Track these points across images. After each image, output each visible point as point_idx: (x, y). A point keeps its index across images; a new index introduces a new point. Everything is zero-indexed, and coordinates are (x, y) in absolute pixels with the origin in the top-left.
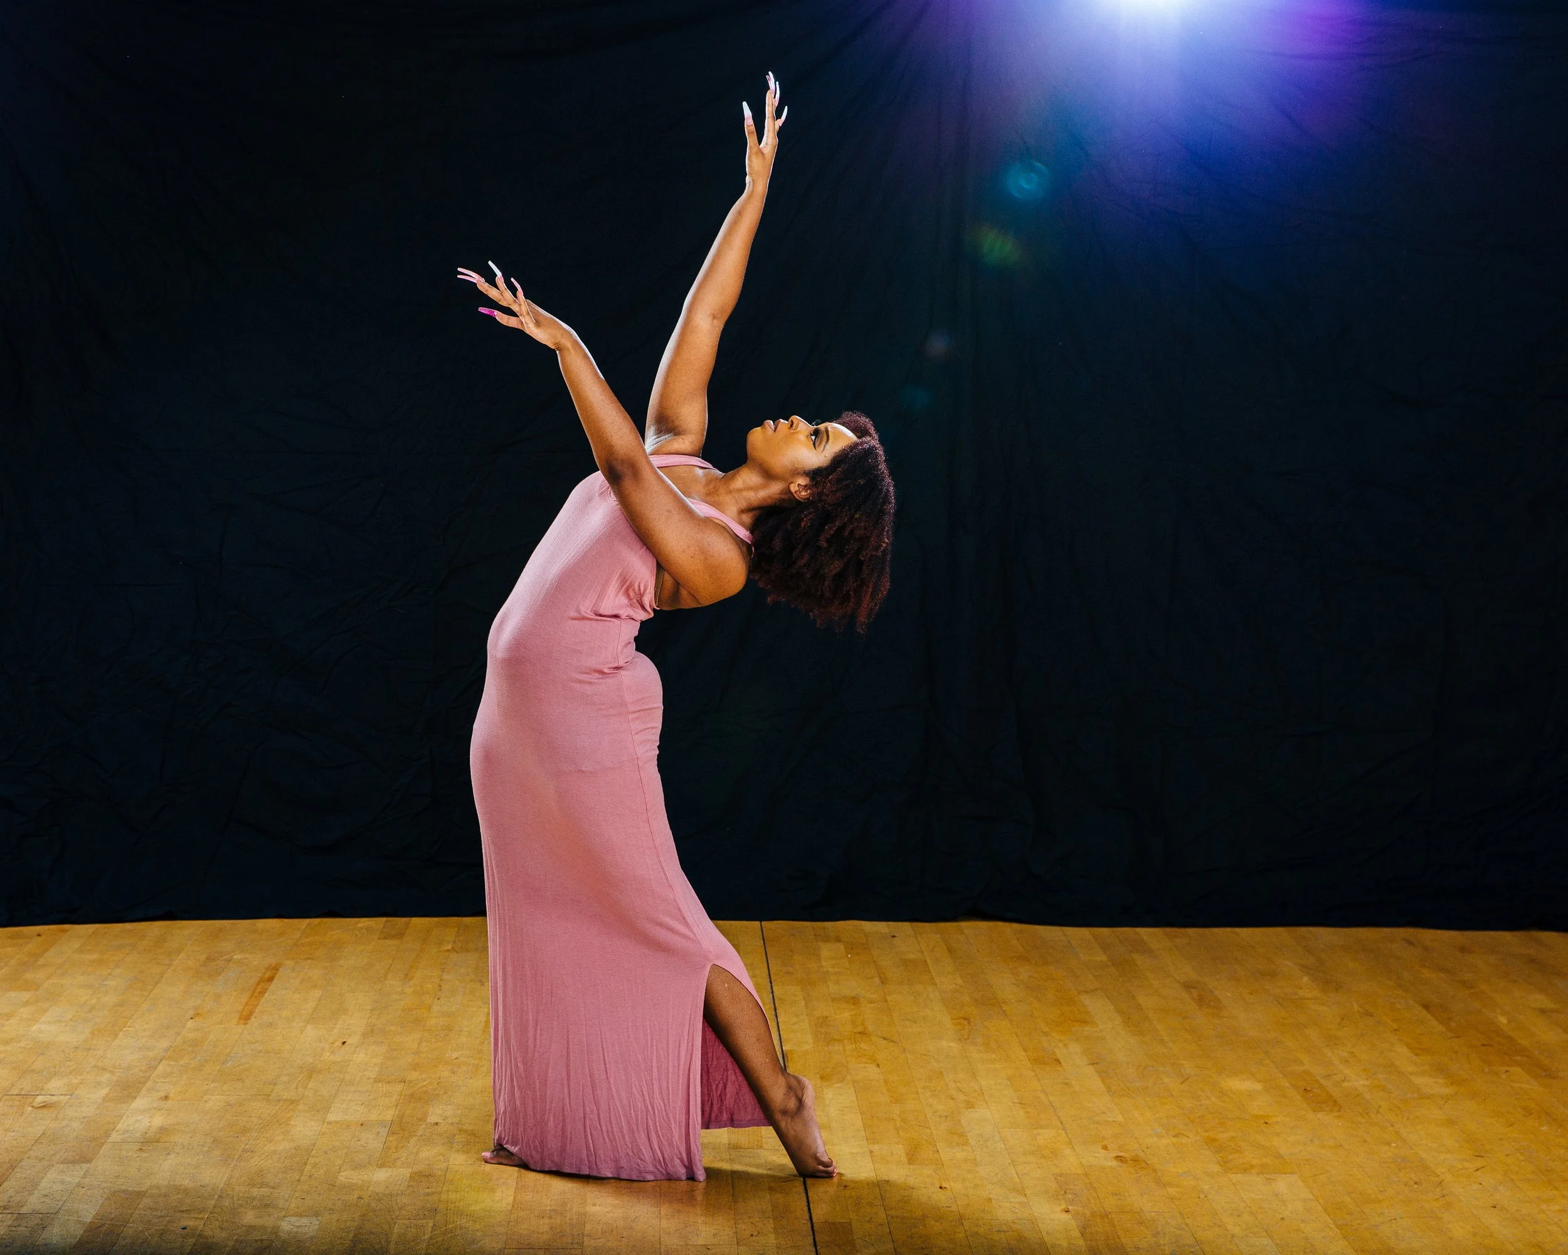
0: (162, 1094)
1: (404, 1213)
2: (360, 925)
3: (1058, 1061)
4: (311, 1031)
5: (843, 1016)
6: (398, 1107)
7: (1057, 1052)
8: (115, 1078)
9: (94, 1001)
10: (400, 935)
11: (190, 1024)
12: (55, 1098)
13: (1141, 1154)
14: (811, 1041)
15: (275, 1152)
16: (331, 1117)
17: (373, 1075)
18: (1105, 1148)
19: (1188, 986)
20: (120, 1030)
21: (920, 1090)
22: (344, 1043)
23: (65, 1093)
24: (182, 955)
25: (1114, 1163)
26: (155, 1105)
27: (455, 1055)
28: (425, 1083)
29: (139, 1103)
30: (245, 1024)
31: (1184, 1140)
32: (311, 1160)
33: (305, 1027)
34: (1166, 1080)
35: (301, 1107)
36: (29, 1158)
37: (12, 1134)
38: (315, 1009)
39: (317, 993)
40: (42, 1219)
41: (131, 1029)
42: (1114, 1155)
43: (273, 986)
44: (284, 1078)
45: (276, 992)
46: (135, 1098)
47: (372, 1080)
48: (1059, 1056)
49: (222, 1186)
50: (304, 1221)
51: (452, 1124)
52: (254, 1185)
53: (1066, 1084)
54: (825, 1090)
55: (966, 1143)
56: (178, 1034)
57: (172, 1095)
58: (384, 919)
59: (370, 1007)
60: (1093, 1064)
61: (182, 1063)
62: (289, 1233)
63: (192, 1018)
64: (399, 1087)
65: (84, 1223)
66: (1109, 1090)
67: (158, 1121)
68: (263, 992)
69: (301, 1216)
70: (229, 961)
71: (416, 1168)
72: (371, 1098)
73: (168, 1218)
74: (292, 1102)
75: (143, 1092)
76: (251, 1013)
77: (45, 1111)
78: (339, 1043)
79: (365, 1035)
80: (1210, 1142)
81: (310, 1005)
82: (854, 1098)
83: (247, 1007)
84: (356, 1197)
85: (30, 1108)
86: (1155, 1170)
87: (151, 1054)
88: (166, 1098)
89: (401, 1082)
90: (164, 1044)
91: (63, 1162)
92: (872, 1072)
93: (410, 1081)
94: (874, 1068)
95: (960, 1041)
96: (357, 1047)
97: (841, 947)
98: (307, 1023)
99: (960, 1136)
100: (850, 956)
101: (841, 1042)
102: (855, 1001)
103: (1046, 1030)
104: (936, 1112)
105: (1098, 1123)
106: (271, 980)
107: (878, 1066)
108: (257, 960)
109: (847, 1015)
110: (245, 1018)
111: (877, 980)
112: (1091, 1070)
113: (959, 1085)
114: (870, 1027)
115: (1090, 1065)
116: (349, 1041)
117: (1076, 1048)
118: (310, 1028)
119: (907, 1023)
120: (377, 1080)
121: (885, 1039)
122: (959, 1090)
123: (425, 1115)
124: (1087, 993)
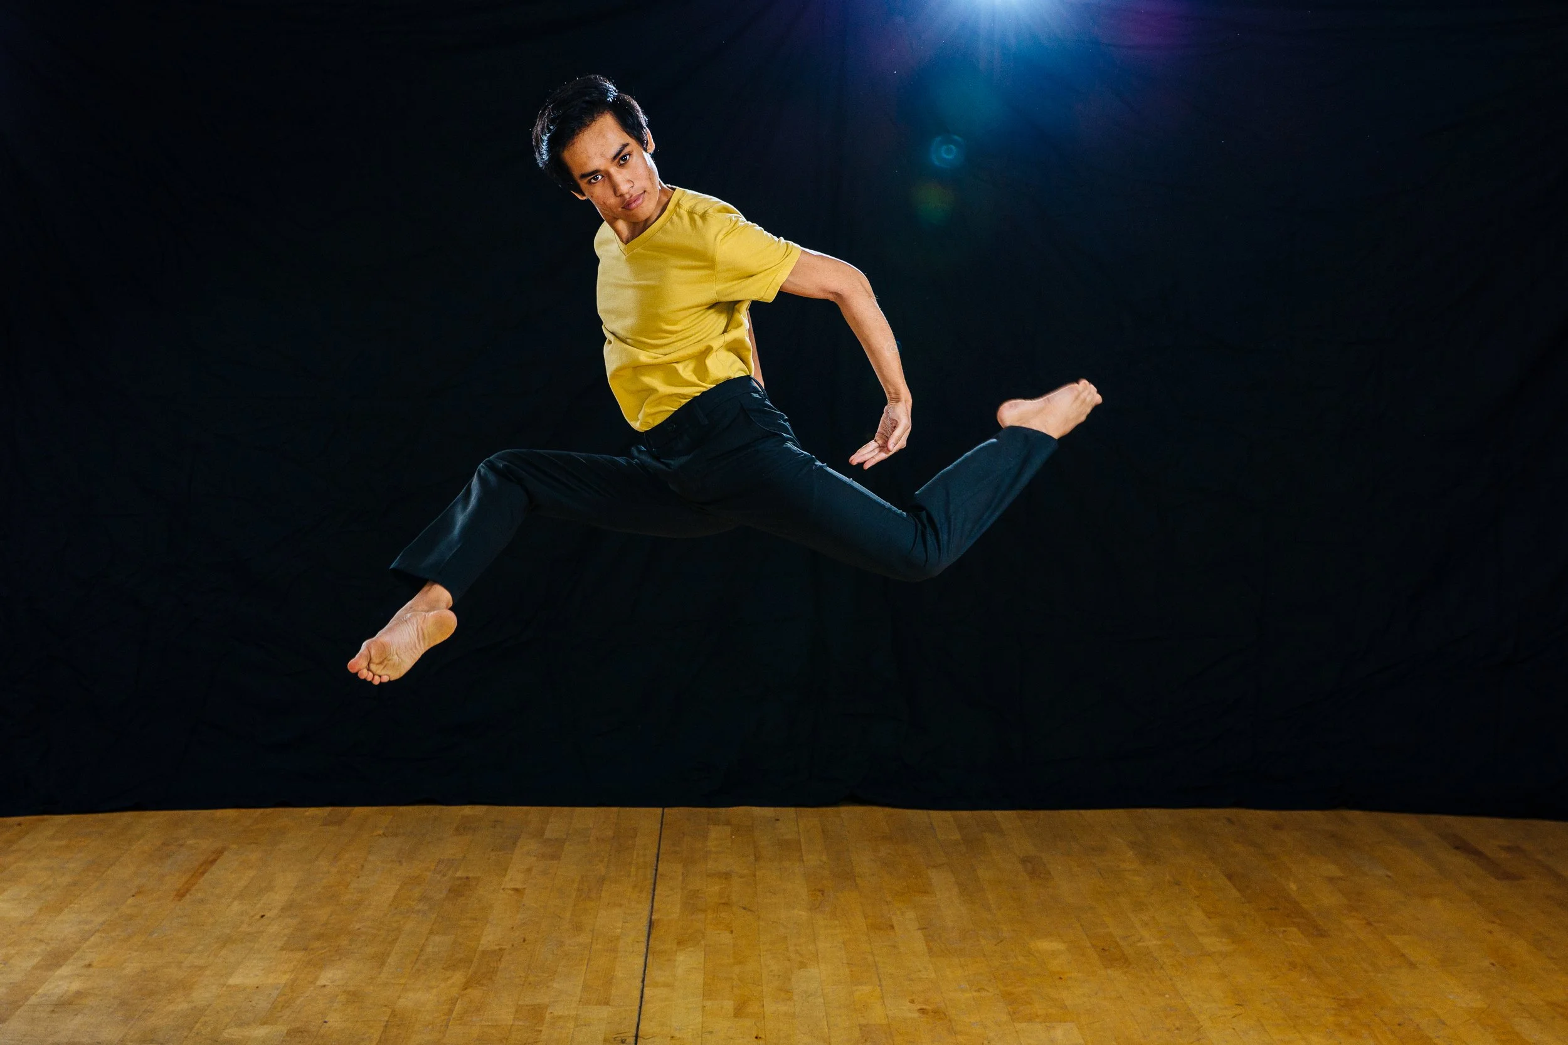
0: (87, 962)
2: (307, 814)
3: (891, 926)
4: (236, 907)
5: (714, 889)
6: (294, 972)
7: (894, 918)
8: (48, 949)
9: (50, 881)
10: (340, 823)
11: (130, 901)
13: (943, 1006)
14: (678, 911)
15: (172, 1012)
16: (231, 981)
17: (279, 944)
18: (912, 1002)
19: (1025, 860)
20: (66, 907)
21: (763, 953)
22: (263, 916)
24: (141, 841)
25: (916, 1015)
26: (77, 972)
29: (64, 970)
30: (179, 900)
31: (984, 994)
32: (203, 1019)
33: (232, 902)
34: (983, 942)
35: (208, 972)
38: (246, 887)
39: (251, 873)
41: (76, 905)
42: (919, 1007)
43: (214, 868)
45: (215, 871)
46: (62, 965)
47: (278, 948)
48: (894, 922)
51: (338, 986)
53: (894, 946)
54: (678, 953)
55: (790, 999)
56: (117, 909)
57: (95, 963)
58: (329, 809)
59: (295, 885)
60: (922, 928)
61: (112, 934)
63: (133, 896)
64: (300, 954)
66: (930, 950)
67: (76, 985)
68: (203, 873)
70: (181, 845)
71: (295, 1025)
72: (272, 964)
74: (202, 968)
75: (70, 961)
76: (188, 890)
78: (258, 917)
79: (283, 910)
80: (1007, 995)
81: (242, 884)
82: (702, 960)
83: (185, 886)
86: (950, 1020)
87: (87, 927)
88: (89, 965)
89: (303, 949)
90: (102, 918)
92: (726, 938)
93: (312, 949)
94: (728, 934)
95: (810, 909)
96: (273, 919)
97: (728, 829)
98: (235, 898)
99: (787, 992)
100: (733, 837)
101: (704, 911)
102: (727, 876)
103: (889, 899)
104: (772, 971)
105: (912, 980)
106: (213, 861)
107: (732, 932)
108: (206, 845)
109: (717, 888)
110: (181, 895)
111: (752, 858)
112: (919, 934)
113: (798, 948)
114: (734, 898)
115: (919, 929)
116: (268, 915)
117: (911, 914)
118: (236, 903)
119: (768, 894)
120: (282, 949)
121: (744, 908)
122: (797, 952)
123: (316, 978)
124: (934, 867)
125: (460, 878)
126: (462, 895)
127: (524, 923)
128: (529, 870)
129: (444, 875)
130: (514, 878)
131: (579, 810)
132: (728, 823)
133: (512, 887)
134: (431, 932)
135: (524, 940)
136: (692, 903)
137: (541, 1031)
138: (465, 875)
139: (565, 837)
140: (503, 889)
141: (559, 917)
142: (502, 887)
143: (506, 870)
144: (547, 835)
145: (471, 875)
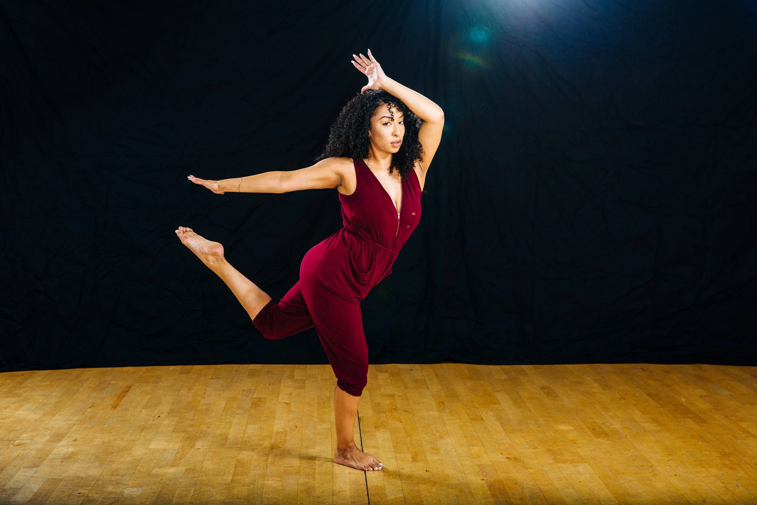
0: (74, 439)
1: (182, 485)
2: (170, 369)
3: (482, 419)
4: (144, 412)
6: (182, 442)
7: (482, 415)
8: (53, 433)
9: (45, 401)
10: (188, 373)
11: (89, 410)
12: (24, 441)
13: (518, 456)
14: (371, 412)
15: (124, 461)
16: (151, 447)
17: (171, 429)
18: (502, 453)
19: (542, 388)
20: (57, 413)
21: (419, 432)
22: (159, 417)
23: (29, 439)
24: (88, 382)
25: (505, 459)
26: (70, 443)
27: (209, 421)
28: (194, 432)
29: (63, 443)
30: (115, 409)
31: (537, 450)
32: (140, 465)
33: (142, 410)
34: (531, 426)
35: (137, 443)
36: (10, 466)
37: (3, 456)
38: (147, 403)
39: (148, 397)
40: (14, 491)
41: (62, 412)
42: (506, 456)
43: (128, 394)
44: (131, 431)
45: (129, 396)
46: (61, 440)
47: (171, 431)
48: (483, 417)
49: (98, 476)
50: (135, 489)
51: (206, 448)
52: (113, 475)
53: (486, 428)
54: (377, 432)
55: (439, 453)
56: (83, 414)
57: (78, 439)
58: (181, 366)
59: (172, 402)
60: (498, 420)
61: (84, 426)
62: (128, 494)
63: (90, 408)
64: (183, 434)
65: (33, 492)
66: (505, 430)
67: (71, 450)
68: (124, 396)
69: (134, 487)
70: (109, 384)
71: (188, 467)
72: (170, 439)
73: (72, 489)
74: (134, 441)
75: (64, 439)
76: (118, 405)
77: (19, 446)
78: (157, 417)
79: (169, 413)
80: (550, 451)
81: (145, 401)
82: (390, 435)
83: (116, 403)
84: (160, 479)
85: (12, 446)
86: (523, 463)
87: (70, 423)
88: (76, 440)
89: (184, 432)
90: (76, 418)
91: (25, 468)
92: (398, 425)
93: (188, 432)
94: (400, 423)
95: (439, 411)
96: (165, 418)
97: (388, 374)
98: (143, 408)
99: (437, 450)
100: (391, 378)
101: (385, 412)
102: (392, 396)
103: (478, 406)
104: (426, 440)
105: (499, 444)
106: (128, 391)
107: (401, 422)
108: (122, 384)
109: (388, 402)
110: (114, 407)
111: (403, 388)
112: (497, 422)
113: (437, 429)
114: (399, 407)
115: (497, 420)
116: (162, 416)
117: (490, 413)
118: (144, 410)
119: (415, 405)
120: (173, 432)
121: (405, 411)
122: (437, 431)
123: (194, 445)
124: (497, 391)
125: (255, 398)
126: (259, 406)
127: (294, 419)
128: (291, 394)
129: (247, 397)
130: (283, 397)
131: (309, 366)
132: (386, 372)
133: (284, 402)
134: (247, 423)
135: (296, 427)
136: (377, 408)
137: (315, 469)
138: (258, 397)
139: (305, 379)
140: (279, 403)
141: (311, 416)
142: (279, 402)
143: (279, 394)
144: (296, 378)
145: (261, 397)
